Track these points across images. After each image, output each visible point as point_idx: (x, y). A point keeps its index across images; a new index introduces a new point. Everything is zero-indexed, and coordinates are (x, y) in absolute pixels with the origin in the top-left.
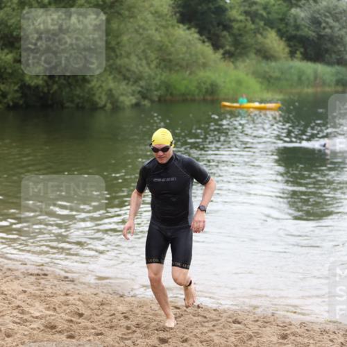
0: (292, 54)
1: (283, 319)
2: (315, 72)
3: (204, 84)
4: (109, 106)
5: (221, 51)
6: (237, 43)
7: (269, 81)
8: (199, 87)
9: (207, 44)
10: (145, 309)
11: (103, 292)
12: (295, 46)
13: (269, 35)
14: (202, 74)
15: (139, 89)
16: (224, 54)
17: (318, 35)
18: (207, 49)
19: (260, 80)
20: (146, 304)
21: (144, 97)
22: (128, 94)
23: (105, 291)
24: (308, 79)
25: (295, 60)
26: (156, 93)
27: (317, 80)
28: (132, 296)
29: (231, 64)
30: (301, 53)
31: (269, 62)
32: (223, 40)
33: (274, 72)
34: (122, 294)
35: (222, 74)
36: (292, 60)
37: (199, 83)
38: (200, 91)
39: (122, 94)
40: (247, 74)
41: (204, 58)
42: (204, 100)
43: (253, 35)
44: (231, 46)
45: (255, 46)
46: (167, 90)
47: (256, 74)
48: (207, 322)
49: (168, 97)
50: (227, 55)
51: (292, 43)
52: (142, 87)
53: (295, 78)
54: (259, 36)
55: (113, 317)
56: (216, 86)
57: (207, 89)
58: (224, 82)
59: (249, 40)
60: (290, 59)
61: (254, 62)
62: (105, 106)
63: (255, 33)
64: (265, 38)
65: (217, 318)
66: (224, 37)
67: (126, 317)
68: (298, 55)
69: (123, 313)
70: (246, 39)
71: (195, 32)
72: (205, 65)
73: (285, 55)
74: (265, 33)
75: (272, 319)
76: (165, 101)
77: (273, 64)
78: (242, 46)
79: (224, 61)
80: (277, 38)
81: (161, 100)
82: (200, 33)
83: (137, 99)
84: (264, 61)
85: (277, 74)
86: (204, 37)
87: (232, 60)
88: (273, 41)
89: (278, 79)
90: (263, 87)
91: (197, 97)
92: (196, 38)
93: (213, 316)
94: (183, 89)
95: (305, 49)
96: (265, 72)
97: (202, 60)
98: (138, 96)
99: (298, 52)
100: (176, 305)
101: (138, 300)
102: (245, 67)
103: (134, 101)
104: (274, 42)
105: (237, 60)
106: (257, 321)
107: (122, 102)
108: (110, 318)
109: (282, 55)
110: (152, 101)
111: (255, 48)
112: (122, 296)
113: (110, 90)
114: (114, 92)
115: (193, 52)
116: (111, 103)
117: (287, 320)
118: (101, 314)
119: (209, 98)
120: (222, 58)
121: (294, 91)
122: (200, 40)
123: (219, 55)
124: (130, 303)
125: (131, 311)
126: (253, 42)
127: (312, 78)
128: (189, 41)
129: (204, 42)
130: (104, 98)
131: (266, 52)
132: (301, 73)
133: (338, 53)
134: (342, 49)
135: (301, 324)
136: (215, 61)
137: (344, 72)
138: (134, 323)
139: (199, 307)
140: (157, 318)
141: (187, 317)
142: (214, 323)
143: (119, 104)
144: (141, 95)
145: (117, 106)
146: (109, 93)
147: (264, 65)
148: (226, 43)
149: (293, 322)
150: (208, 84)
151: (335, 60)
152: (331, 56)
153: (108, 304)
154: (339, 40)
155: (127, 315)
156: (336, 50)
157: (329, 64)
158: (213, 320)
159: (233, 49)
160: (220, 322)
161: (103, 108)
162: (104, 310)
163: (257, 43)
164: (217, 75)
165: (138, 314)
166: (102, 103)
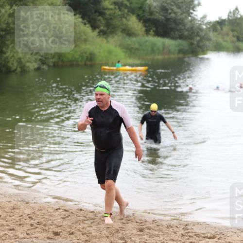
0: (147, 32)
1: (140, 218)
2: (164, 44)
3: (86, 53)
5: (97, 30)
6: (108, 25)
7: (131, 51)
8: (81, 56)
9: (87, 25)
10: (43, 211)
11: (14, 200)
12: (149, 26)
13: (131, 19)
14: (84, 47)
15: (40, 57)
16: (99, 32)
17: (166, 18)
18: (88, 29)
19: (124, 50)
20: (45, 209)
21: (43, 63)
22: (32, 62)
23: (16, 199)
24: (158, 49)
25: (149, 36)
26: (51, 60)
27: (165, 50)
28: (35, 203)
29: (104, 39)
30: (154, 31)
31: (131, 37)
32: (99, 23)
33: (135, 45)
34: (27, 201)
35: (98, 47)
36: (147, 36)
37: (82, 53)
38: (83, 58)
39: (28, 62)
40: (116, 46)
41: (85, 35)
42: (85, 65)
43: (120, 19)
44: (104, 27)
45: (121, 26)
46: (59, 58)
47: (122, 46)
48: (87, 220)
49: (60, 63)
50: (101, 33)
51: (147, 24)
52: (42, 56)
53: (150, 49)
54: (124, 20)
55: (21, 217)
56: (94, 55)
57: (87, 57)
58: (100, 52)
59: (117, 22)
60: (145, 35)
61: (120, 37)
62: (16, 70)
63: (121, 17)
64: (128, 21)
65: (94, 217)
66: (99, 20)
67: (30, 218)
68: (152, 32)
69: (28, 215)
70: (115, 22)
71: (79, 18)
72: (86, 40)
73: (143, 33)
74: (128, 18)
75: (132, 218)
76: (58, 66)
77: (134, 39)
78: (112, 26)
79: (99, 37)
80: (137, 21)
81: (55, 65)
82: (83, 18)
83: (39, 64)
84: (128, 37)
85: (137, 46)
86: (85, 21)
87: (105, 36)
88: (134, 22)
89: (137, 49)
90: (127, 55)
91: (80, 63)
92: (80, 22)
93: (91, 215)
94: (70, 57)
95: (157, 28)
96: (128, 44)
97: (84, 37)
98: (39, 62)
99: (152, 31)
100: (65, 208)
101: (38, 205)
102: (114, 41)
103: (36, 66)
104: (135, 24)
105: (108, 36)
107: (28, 67)
108: (19, 218)
109: (140, 33)
110: (49, 66)
111: (121, 28)
112: (27, 203)
113: (20, 59)
114: (22, 60)
115: (78, 32)
116: (20, 67)
117: (143, 219)
118: (13, 216)
119: (88, 63)
120: (98, 35)
121: (148, 57)
122: (82, 23)
123: (96, 33)
124: (33, 208)
125: (34, 213)
126: (119, 24)
127: (161, 48)
129: (85, 24)
130: (15, 64)
131: (129, 30)
132: (153, 45)
133: (180, 30)
134: (183, 28)
135: (153, 221)
136: (93, 37)
137: (184, 44)
138: (36, 222)
139: (81, 210)
140: (52, 218)
141: (73, 217)
142: (92, 221)
143: (25, 68)
144: (41, 61)
145: (24, 70)
146: (19, 60)
147: (127, 39)
148: (101, 25)
149: (148, 220)
150: (88, 53)
151: (178, 36)
152: (175, 33)
153: (18, 208)
154: (180, 21)
155: (31, 216)
156: (178, 28)
157: (173, 38)
158: (91, 219)
159: (105, 29)
160: (96, 220)
161: (14, 71)
162: (15, 213)
163: (122, 24)
164: (94, 47)
165: (38, 215)
166: (14, 67)
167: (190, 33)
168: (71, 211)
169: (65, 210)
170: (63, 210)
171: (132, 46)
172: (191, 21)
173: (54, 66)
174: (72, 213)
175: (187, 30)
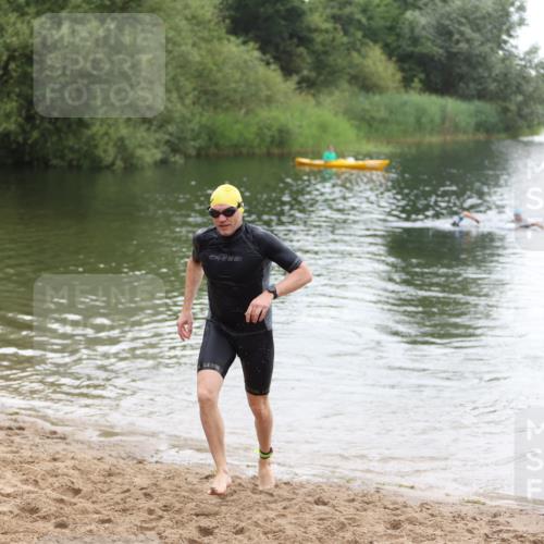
0: (407, 82)
1: (394, 498)
2: (443, 110)
3: (269, 129)
5: (295, 78)
6: (319, 66)
7: (370, 125)
8: (260, 134)
9: (273, 67)
10: (176, 482)
11: (110, 455)
12: (411, 69)
13: (371, 54)
14: (264, 114)
15: (167, 137)
16: (299, 83)
17: (448, 52)
18: (273, 74)
19: (357, 123)
20: (179, 475)
21: (175, 150)
22: (150, 146)
23: (114, 454)
24: (432, 121)
25: (412, 92)
26: (192, 143)
27: (446, 124)
28: (157, 462)
29: (310, 98)
30: (421, 81)
31: (371, 94)
32: (299, 61)
33: (378, 111)
34: (140, 458)
35: (296, 115)
36: (407, 92)
37: (260, 128)
38: (263, 140)
39: (141, 146)
40: (336, 114)
41: (269, 89)
42: (269, 155)
43: (346, 53)
44: (310, 70)
45: (349, 70)
46: (210, 139)
47: (350, 114)
48: (275, 502)
49: (213, 150)
51: (406, 66)
52: (171, 134)
53: (412, 120)
54: (355, 54)
55: (127, 494)
56: (288, 132)
57: (273, 137)
58: (300, 127)
59: (339, 61)
60: (403, 90)
61: (347, 94)
62: (113, 164)
63: (348, 49)
64: (364, 57)
65: (290, 496)
66: (300, 55)
67: (146, 495)
68: (416, 84)
69: (142, 489)
70: (335, 60)
71: (253, 49)
72: (269, 100)
73: (396, 85)
74: (363, 50)
75: (375, 498)
76: (207, 156)
77: (377, 98)
78: (328, 69)
79: (300, 93)
80: (384, 57)
81: (201, 155)
82: (263, 50)
83: (163, 152)
84: (363, 93)
85: (383, 114)
86: (268, 56)
87: (312, 91)
88: (376, 61)
89: (384, 121)
90: (362, 134)
91: (257, 151)
92: (257, 58)
93: (284, 492)
94: (235, 137)
95: (427, 76)
96: (364, 110)
97: (265, 93)
98: (165, 148)
99: (416, 80)
101: (166, 468)
102: (333, 102)
103: (159, 156)
104: (378, 64)
105: (319, 92)
106: (353, 500)
107: (140, 158)
108: (123, 496)
109: (391, 85)
110: (187, 157)
111: (349, 74)
112: (140, 462)
113: (122, 139)
114: (127, 142)
115: (251, 81)
116: (122, 159)
117: (400, 500)
118: (108, 490)
119: (276, 151)
120: (296, 89)
121: (410, 140)
122: (262, 60)
123: (291, 84)
124: (153, 473)
125: (155, 485)
126: (345, 63)
127: (437, 119)
128: (245, 62)
129: (268, 64)
130: (112, 151)
131: (365, 79)
132: (421, 112)
133: (479, 80)
134: (486, 75)
135: (422, 505)
136: (286, 94)
137: (489, 110)
138: (160, 504)
140: (195, 496)
141: (242, 495)
142: (285, 504)
143: (135, 161)
144: (170, 146)
145: (132, 165)
146: (119, 144)
147: (361, 99)
148: (303, 66)
149: (410, 503)
150: (274, 129)
151: (474, 92)
152: (468, 87)
153: (119, 474)
154: (480, 60)
155: (148, 491)
156: (475, 76)
157: (465, 97)
158: (284, 500)
159: (313, 75)
160: (294, 501)
161: (110, 167)
162: (113, 484)
163: (351, 65)
164: (289, 115)
165: (165, 490)
166: (108, 159)
167: (502, 87)
168: (239, 481)
171: (373, 114)
172: (503, 60)
173: (198, 155)
174: (240, 484)
175: (495, 80)
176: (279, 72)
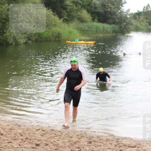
0: (93, 20)
2: (104, 27)
3: (55, 33)
4: (14, 43)
5: (62, 19)
6: (69, 15)
7: (83, 31)
9: (56, 16)
10: (29, 131)
11: (11, 124)
12: (94, 16)
13: (83, 12)
14: (54, 29)
15: (27, 36)
16: (63, 20)
17: (105, 11)
18: (56, 18)
19: (79, 31)
20: (30, 129)
21: (29, 39)
22: (22, 38)
23: (12, 124)
24: (100, 30)
25: (95, 22)
26: (34, 37)
27: (104, 31)
28: (24, 126)
29: (67, 24)
30: (97, 19)
31: (83, 23)
33: (85, 28)
34: (19, 125)
35: (63, 29)
36: (93, 22)
37: (53, 33)
38: (53, 36)
39: (20, 38)
40: (74, 29)
41: (55, 22)
42: (55, 40)
43: (76, 12)
44: (66, 17)
45: (77, 17)
46: (39, 36)
47: (78, 29)
48: (56, 136)
49: (40, 39)
51: (93, 15)
52: (28, 35)
53: (95, 30)
54: (79, 12)
55: (16, 135)
56: (60, 34)
57: (56, 35)
58: (64, 32)
59: (75, 14)
60: (92, 22)
61: (77, 23)
62: (12, 43)
63: (77, 11)
64: (81, 13)
65: (61, 135)
66: (64, 13)
68: (96, 20)
69: (20, 133)
70: (73, 14)
71: (51, 11)
72: (55, 25)
74: (81, 11)
75: (84, 135)
76: (38, 41)
77: (85, 24)
78: (71, 16)
79: (64, 23)
80: (87, 13)
82: (53, 11)
83: (26, 40)
84: (81, 23)
85: (87, 28)
86: (55, 13)
87: (67, 23)
88: (85, 14)
89: (87, 30)
90: (81, 34)
91: (52, 39)
92: (52, 14)
93: (59, 134)
94: (46, 35)
95: (99, 18)
96: (81, 27)
97: (54, 23)
98: (27, 39)
99: (96, 19)
100: (43, 129)
101: (26, 127)
102: (73, 25)
103: (25, 41)
104: (85, 15)
105: (69, 22)
106: (78, 136)
107: (20, 42)
109: (89, 20)
110: (32, 41)
111: (77, 18)
112: (19, 126)
113: (14, 37)
114: (16, 37)
115: (50, 20)
116: (15, 42)
117: (91, 135)
118: (11, 134)
119: (57, 39)
120: (63, 22)
121: (94, 36)
122: (53, 14)
123: (61, 20)
124: (23, 129)
126: (76, 15)
127: (102, 30)
128: (48, 15)
129: (55, 15)
130: (12, 40)
131: (82, 19)
132: (97, 28)
133: (114, 19)
134: (115, 17)
135: (97, 137)
136: (60, 23)
137: (116, 27)
138: (25, 138)
139: (53, 130)
140: (35, 135)
141: (48, 134)
142: (59, 137)
143: (18, 43)
145: (17, 44)
147: (81, 24)
148: (64, 15)
149: (94, 136)
150: (57, 33)
151: (112, 22)
152: (110, 20)
153: (14, 129)
154: (114, 13)
155: (22, 134)
156: (112, 17)
157: (109, 24)
158: (59, 136)
159: (67, 18)
160: (62, 136)
161: (11, 44)
162: (12, 132)
163: (78, 15)
164: (60, 29)
165: (26, 134)
166: (11, 42)
167: (120, 20)
168: (46, 131)
169: (43, 130)
170: (41, 130)
171: (84, 28)
172: (120, 13)
173: (36, 41)
174: (47, 132)
175: (118, 19)
176: (58, 17)
